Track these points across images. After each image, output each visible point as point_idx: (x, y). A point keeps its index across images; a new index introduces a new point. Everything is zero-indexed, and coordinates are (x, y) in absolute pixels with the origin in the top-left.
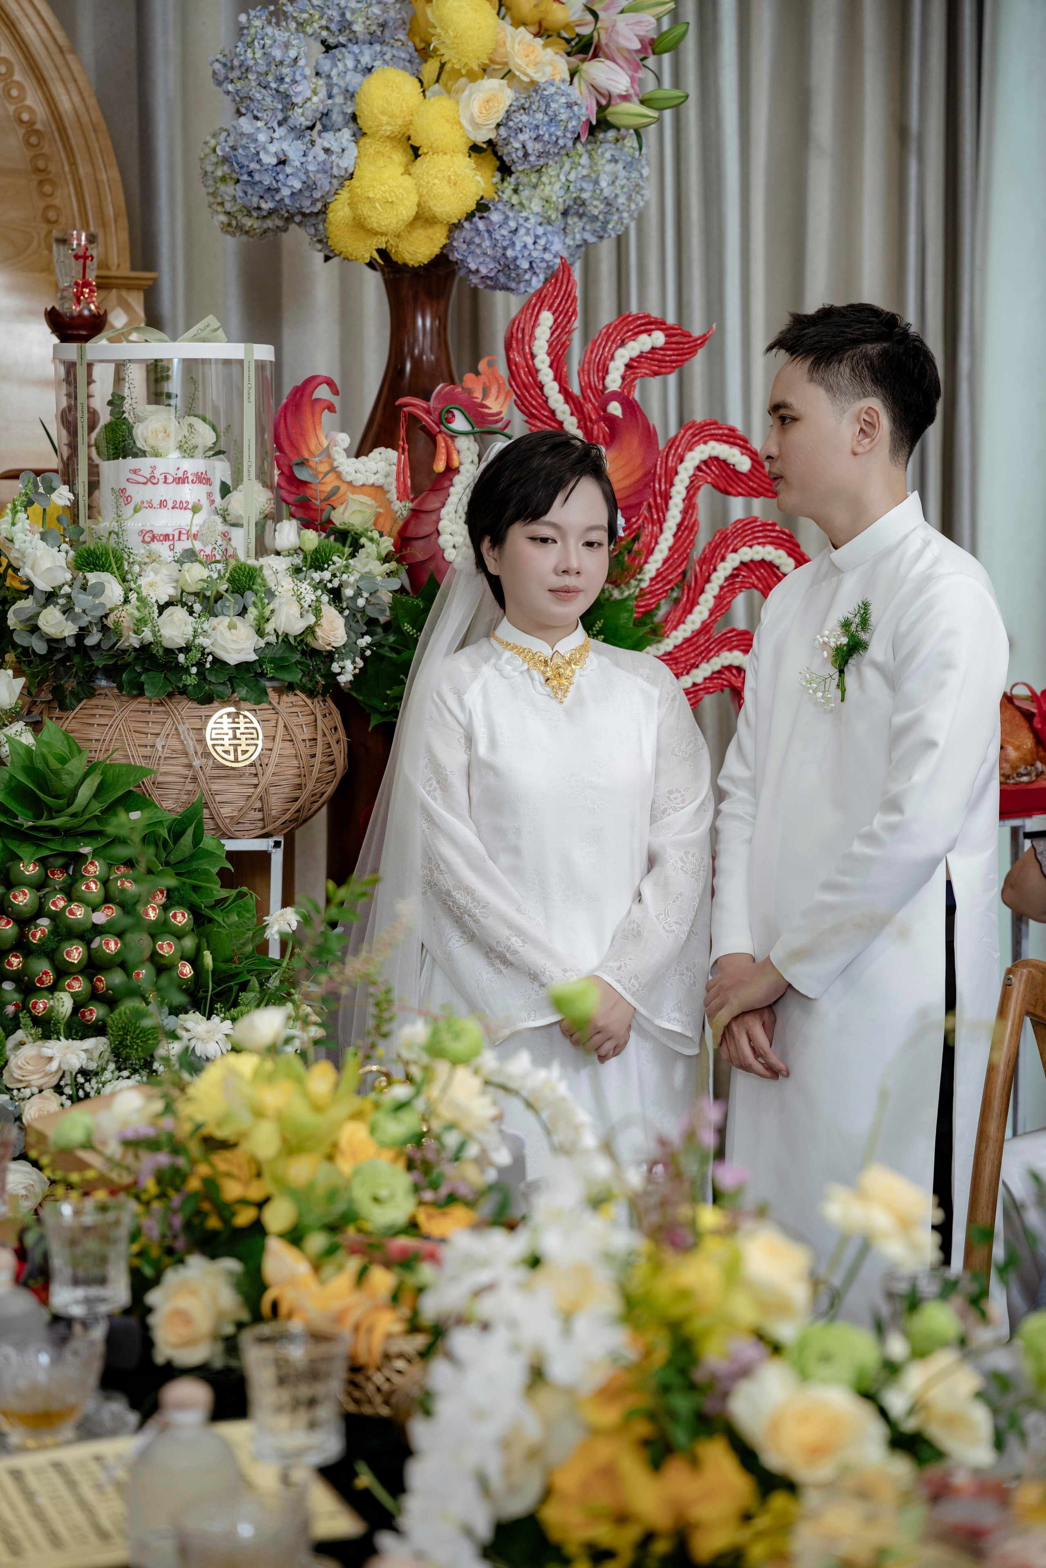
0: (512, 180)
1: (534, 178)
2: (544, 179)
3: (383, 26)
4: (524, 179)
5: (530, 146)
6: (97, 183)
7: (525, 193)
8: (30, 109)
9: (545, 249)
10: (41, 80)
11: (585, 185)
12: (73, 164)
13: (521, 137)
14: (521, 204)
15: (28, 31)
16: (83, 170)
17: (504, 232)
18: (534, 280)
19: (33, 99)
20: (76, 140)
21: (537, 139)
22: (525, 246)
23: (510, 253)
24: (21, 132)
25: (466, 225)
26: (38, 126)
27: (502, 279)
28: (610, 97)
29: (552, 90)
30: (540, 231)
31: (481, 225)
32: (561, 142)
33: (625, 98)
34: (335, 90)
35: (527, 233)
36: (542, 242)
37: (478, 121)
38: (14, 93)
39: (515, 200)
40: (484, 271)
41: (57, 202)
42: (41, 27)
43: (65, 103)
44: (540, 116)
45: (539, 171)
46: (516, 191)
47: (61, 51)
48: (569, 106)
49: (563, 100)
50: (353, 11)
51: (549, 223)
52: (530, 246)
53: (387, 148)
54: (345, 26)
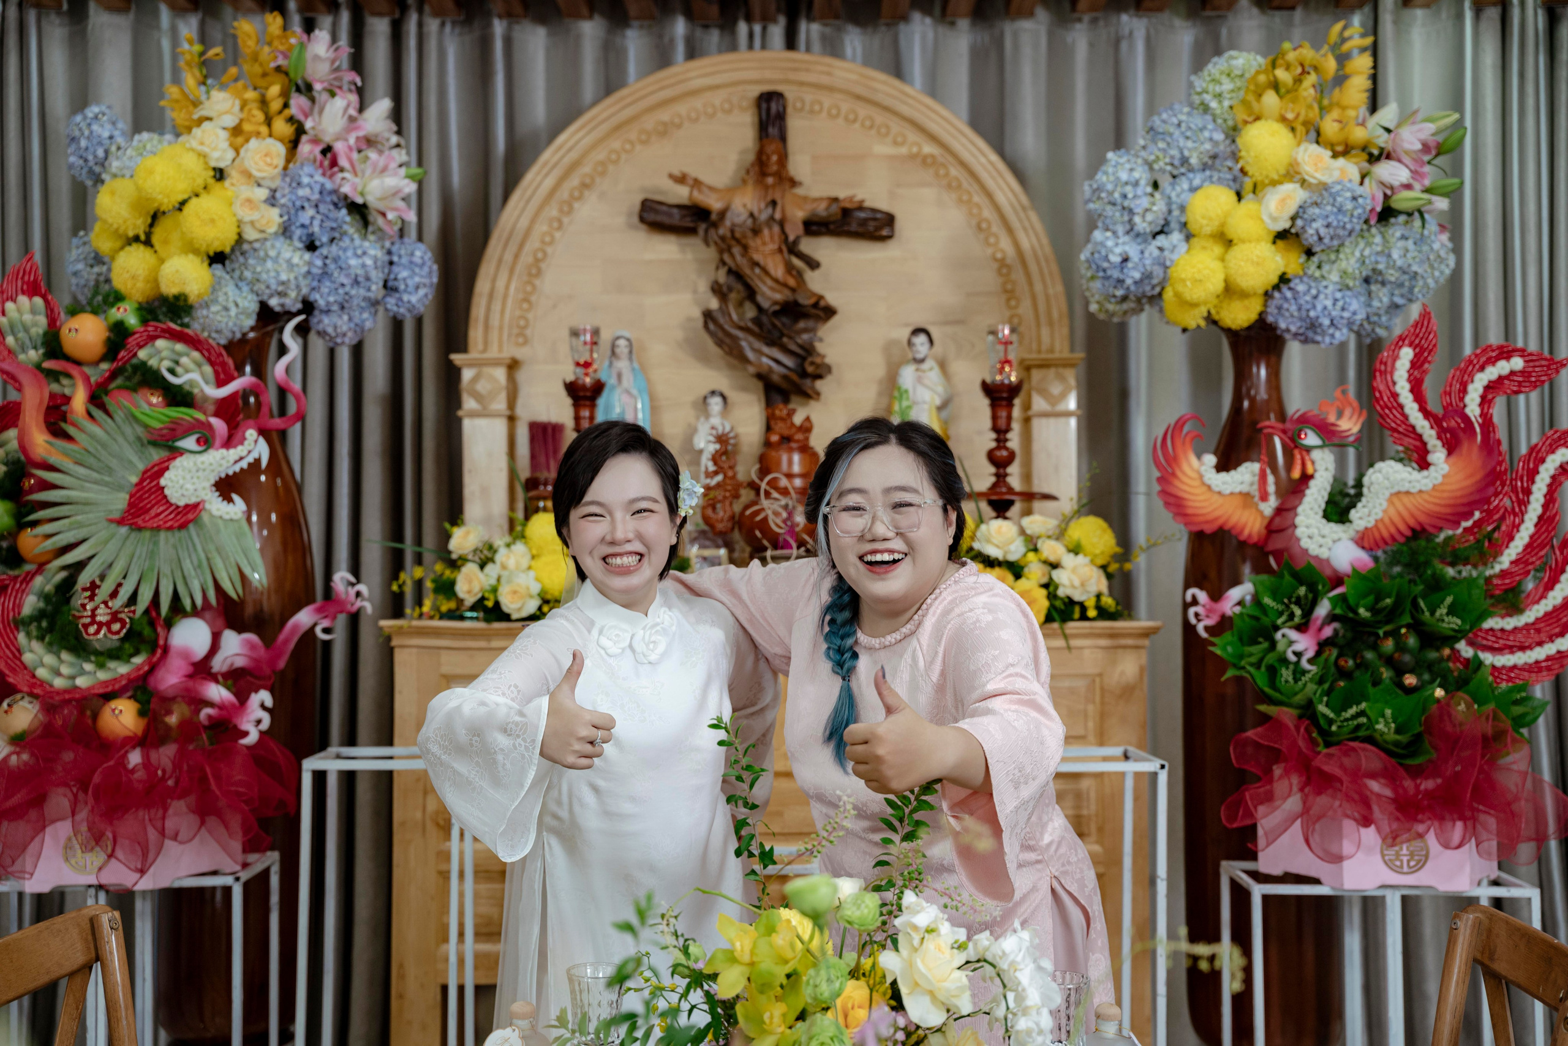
0: (1315, 259)
1: (1333, 257)
2: (1342, 256)
3: (1214, 157)
4: (1324, 257)
5: (1323, 232)
6: (1047, 296)
7: (1326, 267)
8: (1002, 251)
9: (1343, 309)
10: (1010, 230)
11: (1379, 259)
12: (1030, 283)
13: (1315, 225)
14: (1323, 277)
15: (1001, 198)
16: (1038, 287)
17: (1308, 298)
18: (1338, 334)
19: (1005, 244)
20: (1033, 267)
21: (1328, 226)
22: (1325, 308)
23: (1312, 314)
24: (996, 265)
25: (1277, 294)
26: (1009, 261)
27: (1310, 334)
28: (1392, 188)
29: (1339, 187)
30: (1338, 295)
31: (1289, 294)
32: (1348, 226)
33: (1408, 187)
34: (1174, 207)
35: (1326, 298)
36: (1340, 304)
37: (1275, 214)
38: (992, 240)
39: (1317, 274)
40: (1293, 329)
41: (1020, 311)
42: (1010, 195)
43: (1025, 244)
44: (1329, 208)
45: (1338, 251)
46: (1319, 267)
47: (1024, 208)
48: (1354, 199)
49: (1348, 195)
50: (1190, 150)
51: (1348, 288)
52: (1330, 307)
53: (1209, 243)
54: (1185, 161)
